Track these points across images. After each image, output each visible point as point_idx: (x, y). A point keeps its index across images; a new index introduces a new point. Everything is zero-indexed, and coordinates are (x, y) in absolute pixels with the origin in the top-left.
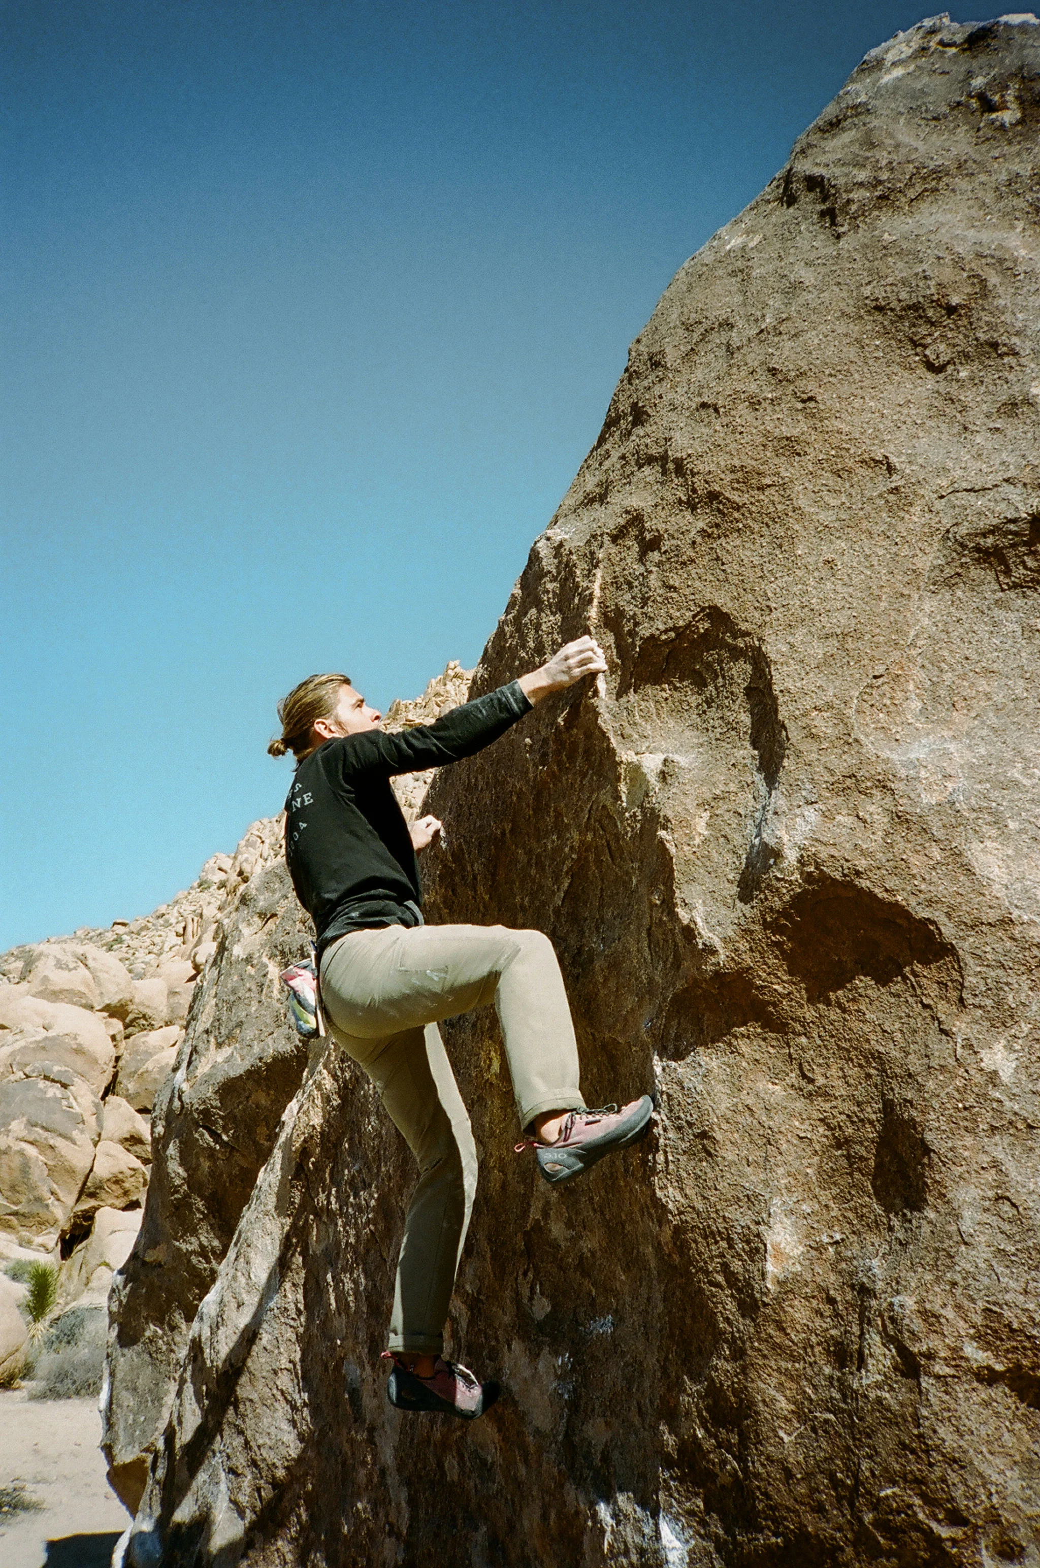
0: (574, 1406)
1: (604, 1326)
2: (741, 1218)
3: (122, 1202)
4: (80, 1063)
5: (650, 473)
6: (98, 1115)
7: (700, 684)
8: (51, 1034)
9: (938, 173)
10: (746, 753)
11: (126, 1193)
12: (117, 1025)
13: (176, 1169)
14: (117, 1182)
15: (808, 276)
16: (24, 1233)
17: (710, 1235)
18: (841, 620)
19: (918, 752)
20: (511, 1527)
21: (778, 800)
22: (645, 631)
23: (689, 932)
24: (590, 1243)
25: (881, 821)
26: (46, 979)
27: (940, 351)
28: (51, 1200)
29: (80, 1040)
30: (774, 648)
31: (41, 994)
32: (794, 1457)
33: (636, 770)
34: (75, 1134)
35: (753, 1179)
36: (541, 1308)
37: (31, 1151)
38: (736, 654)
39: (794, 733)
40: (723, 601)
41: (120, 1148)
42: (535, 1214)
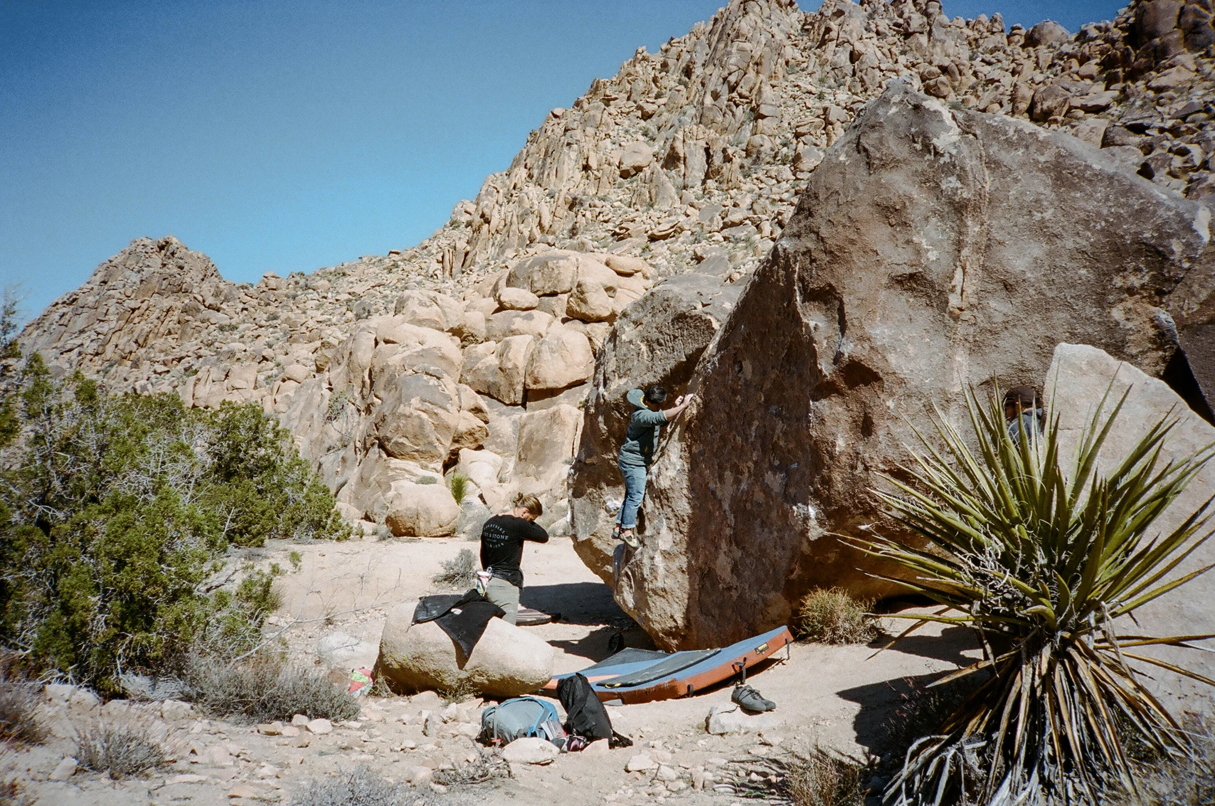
0: (786, 485)
1: (795, 466)
2: (831, 438)
3: (474, 445)
4: (444, 364)
5: (813, 236)
6: (459, 395)
7: (826, 304)
8: (425, 347)
9: (898, 161)
10: (837, 326)
11: (476, 440)
12: (457, 339)
13: (603, 427)
14: (471, 434)
15: (861, 187)
16: (423, 462)
17: (823, 442)
18: (862, 295)
19: (878, 332)
20: (768, 517)
21: (844, 341)
22: (811, 286)
23: (821, 371)
24: (791, 446)
25: (868, 348)
26: (414, 313)
27: (893, 221)
28: (437, 444)
29: (443, 351)
30: (846, 299)
31: (411, 322)
32: (841, 489)
33: (807, 325)
34: (449, 406)
35: (834, 430)
36: (777, 463)
37: (424, 416)
38: (836, 298)
39: (849, 324)
40: (833, 283)
41: (470, 414)
42: (775, 439)
